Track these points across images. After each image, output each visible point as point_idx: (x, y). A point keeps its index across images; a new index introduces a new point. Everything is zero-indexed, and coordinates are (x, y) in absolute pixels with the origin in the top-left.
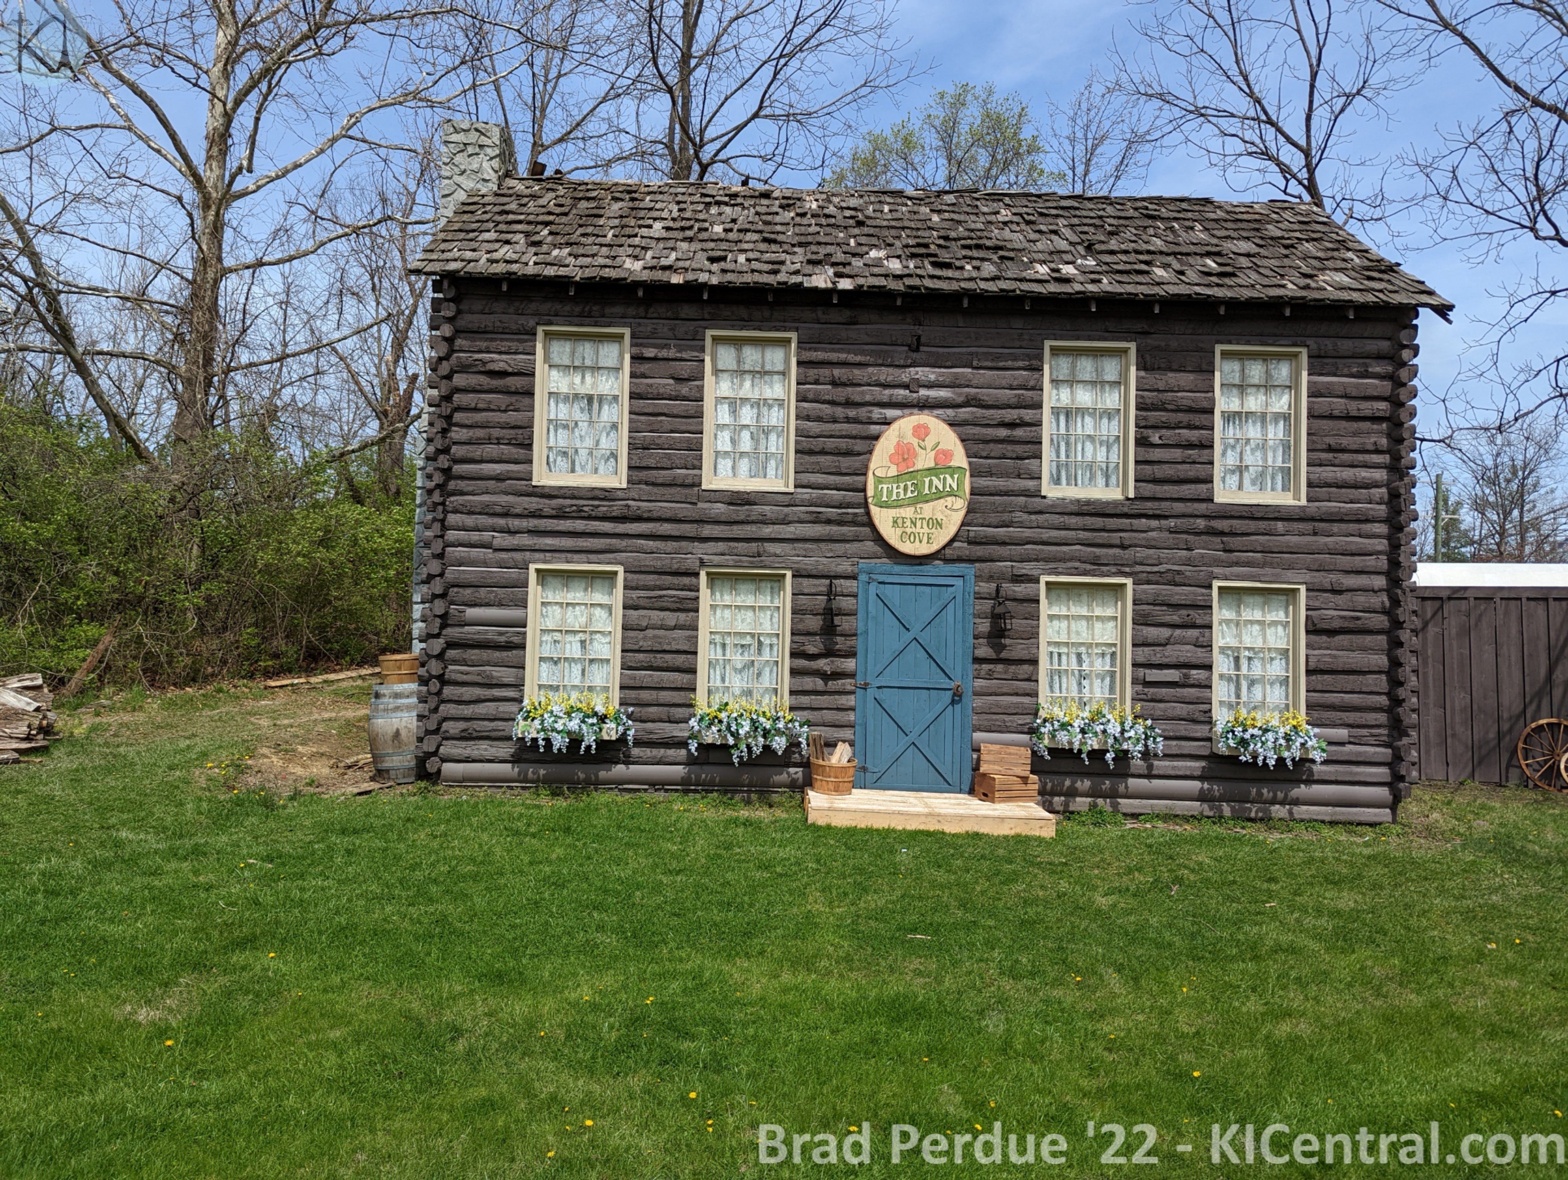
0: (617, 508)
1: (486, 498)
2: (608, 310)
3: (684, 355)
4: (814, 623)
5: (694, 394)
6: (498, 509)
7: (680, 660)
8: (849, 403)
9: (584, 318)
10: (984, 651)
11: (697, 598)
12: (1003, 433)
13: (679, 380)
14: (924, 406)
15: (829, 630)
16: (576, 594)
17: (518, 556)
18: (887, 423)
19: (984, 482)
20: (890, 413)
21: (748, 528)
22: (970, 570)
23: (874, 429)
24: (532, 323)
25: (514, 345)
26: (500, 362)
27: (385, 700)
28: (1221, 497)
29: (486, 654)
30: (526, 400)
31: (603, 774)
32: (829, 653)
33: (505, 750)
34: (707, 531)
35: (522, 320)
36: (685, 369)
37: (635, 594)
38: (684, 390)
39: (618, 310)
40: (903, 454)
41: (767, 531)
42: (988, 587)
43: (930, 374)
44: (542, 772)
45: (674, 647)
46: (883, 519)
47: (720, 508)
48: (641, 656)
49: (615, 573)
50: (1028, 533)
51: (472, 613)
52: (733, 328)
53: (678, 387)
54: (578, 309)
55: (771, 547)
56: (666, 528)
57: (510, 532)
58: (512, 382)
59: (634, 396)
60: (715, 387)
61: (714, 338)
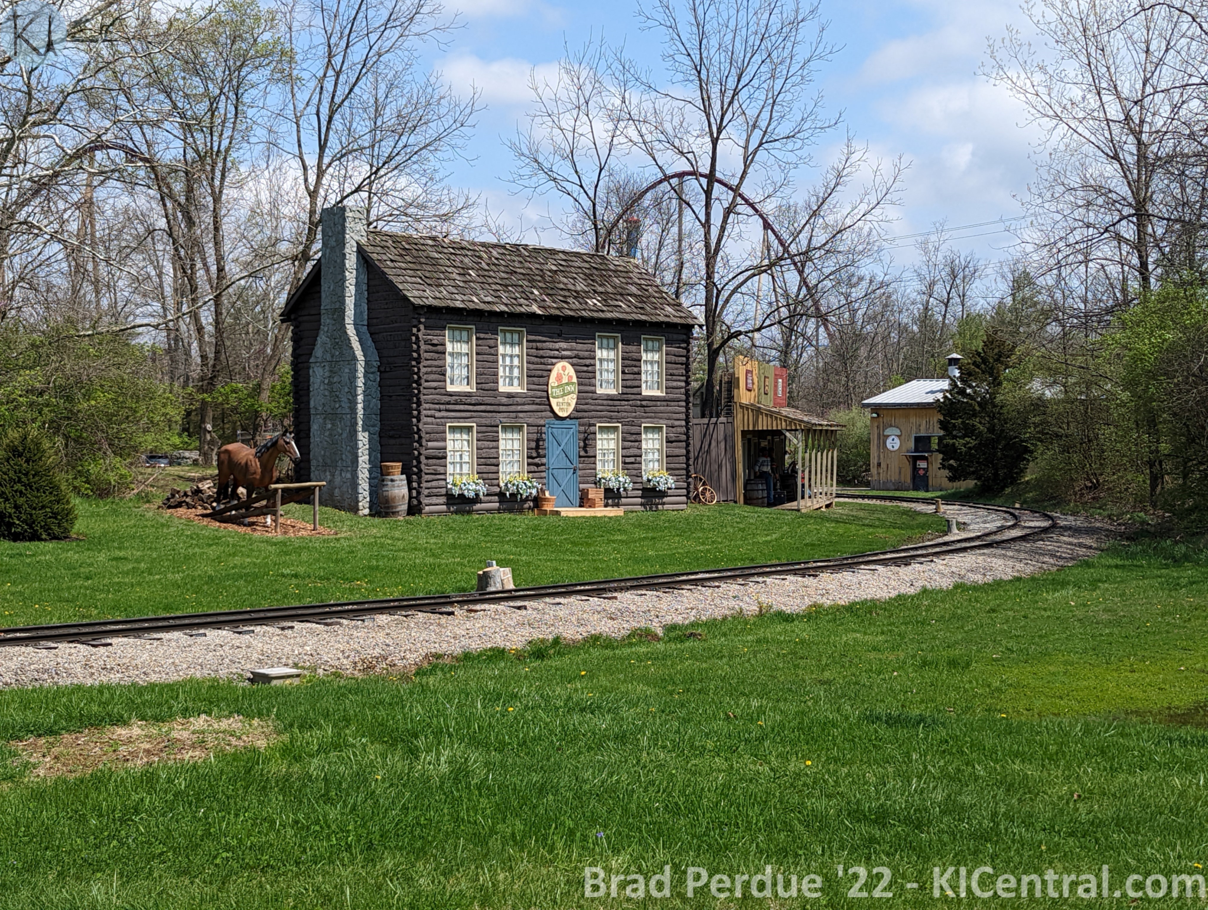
0: (473, 400)
1: (432, 396)
2: (468, 320)
3: (492, 337)
4: (533, 445)
5: (495, 353)
6: (436, 401)
7: (494, 461)
8: (542, 357)
10: (582, 453)
11: (498, 436)
12: (585, 368)
13: (490, 347)
14: (563, 358)
15: (537, 447)
16: (458, 436)
17: (442, 420)
18: (553, 364)
19: (582, 388)
20: (554, 361)
21: (513, 407)
22: (576, 422)
23: (549, 367)
24: (445, 323)
25: (439, 333)
26: (435, 340)
28: (645, 393)
29: (435, 461)
30: (443, 356)
32: (539, 456)
33: (444, 500)
34: (502, 408)
35: (441, 322)
36: (491, 343)
37: (480, 435)
38: (492, 351)
39: (471, 319)
40: (559, 378)
41: (519, 408)
42: (582, 429)
43: (563, 345)
44: (455, 508)
45: (492, 456)
47: (504, 400)
48: (483, 460)
49: (473, 427)
50: (593, 407)
51: (431, 444)
52: (506, 326)
53: (490, 350)
54: (459, 319)
55: (521, 415)
56: (489, 408)
57: (440, 411)
58: (439, 348)
59: (477, 354)
60: (501, 349)
61: (501, 330)
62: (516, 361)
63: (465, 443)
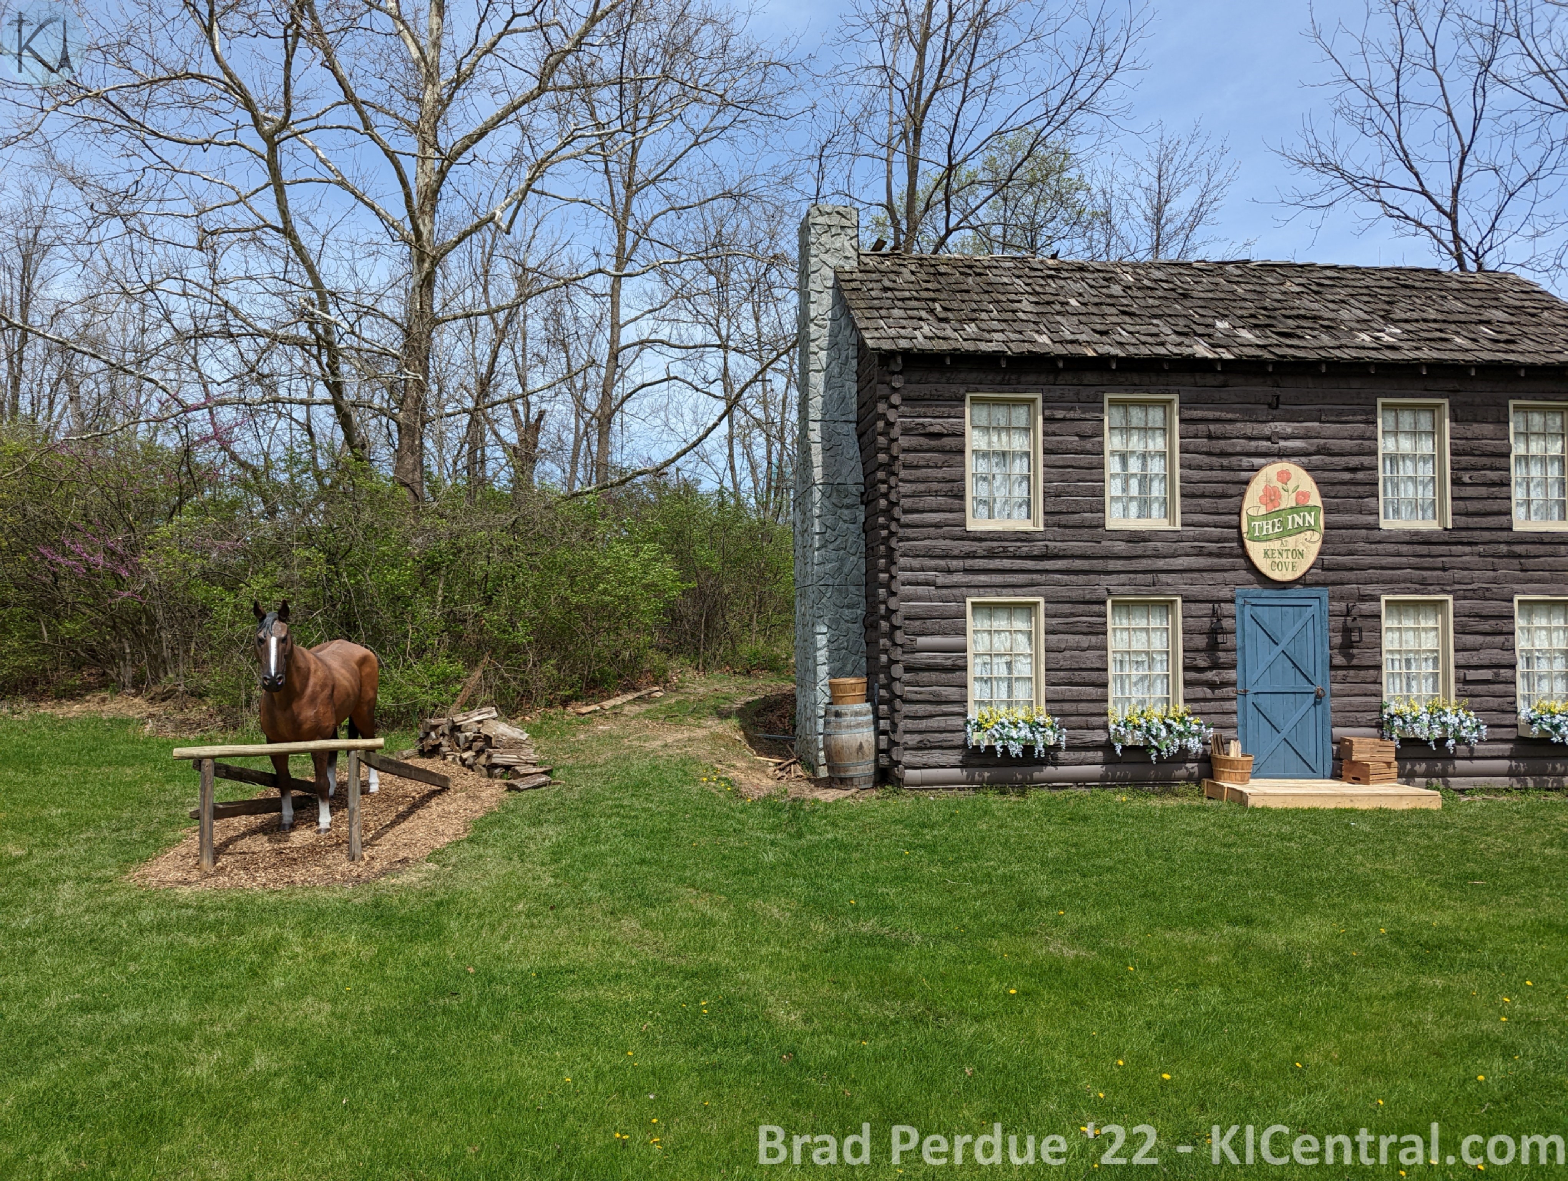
0: (1037, 548)
1: (927, 543)
2: (1023, 379)
3: (1088, 416)
4: (1201, 641)
5: (1097, 448)
6: (938, 552)
7: (1094, 675)
8: (1223, 454)
9: (1003, 385)
10: (1339, 660)
11: (1105, 624)
12: (1347, 476)
13: (1082, 437)
14: (1282, 455)
15: (1213, 647)
16: (1000, 623)
17: (956, 591)
18: (1255, 469)
19: (1334, 518)
20: (1257, 461)
21: (1145, 561)
22: (1324, 592)
23: (1244, 475)
24: (962, 391)
25: (946, 410)
26: (937, 425)
27: (848, 718)
28: (1521, 526)
29: (934, 676)
30: (958, 458)
31: (1036, 775)
32: (1216, 666)
33: (955, 757)
34: (1113, 565)
35: (954, 388)
36: (1087, 427)
37: (1054, 621)
38: (1088, 445)
39: (1032, 378)
40: (1270, 496)
41: (1161, 564)
42: (1341, 606)
43: (1287, 428)
44: (986, 775)
45: (1089, 665)
46: (1256, 551)
47: (1120, 547)
48: (1061, 674)
49: (1036, 604)
50: (1369, 560)
51: (922, 641)
52: (1126, 391)
53: (1083, 443)
54: (999, 378)
55: (1165, 578)
56: (1078, 564)
57: (949, 571)
58: (947, 442)
59: (1046, 452)
60: (1113, 442)
61: (1111, 401)
62: (1156, 466)
63: (1022, 639)
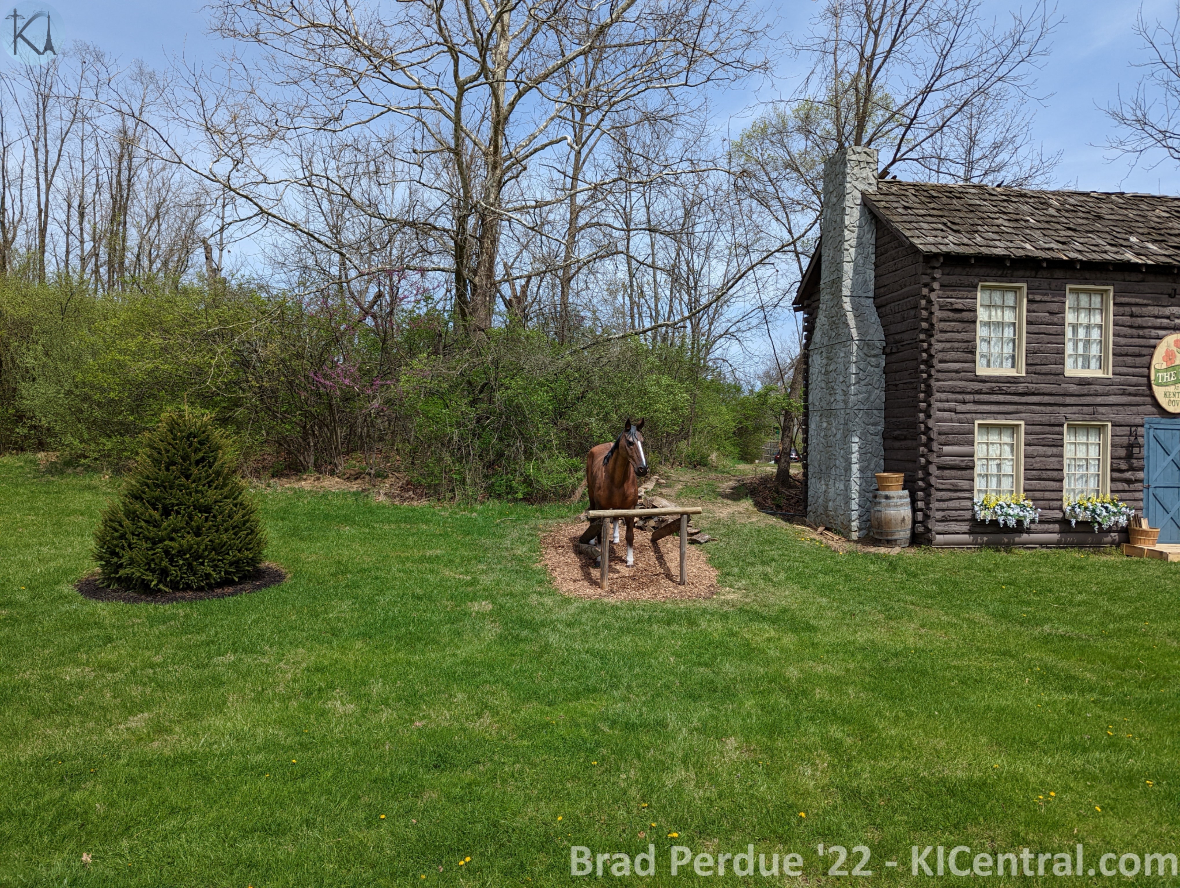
0: (1021, 388)
1: (950, 383)
2: (1015, 273)
3: (1055, 299)
4: (1122, 452)
5: (1061, 321)
6: (958, 389)
7: (1055, 474)
8: (1139, 327)
9: (1002, 277)
11: (1062, 439)
13: (1051, 313)
15: (1129, 456)
16: (994, 438)
17: (969, 416)
18: (1160, 338)
20: (1161, 332)
21: (1088, 398)
23: (1152, 341)
24: (976, 281)
25: (965, 294)
26: (959, 304)
27: (895, 500)
29: (953, 473)
30: (972, 326)
31: (1017, 539)
32: (1132, 468)
33: (965, 527)
34: (1069, 400)
35: (971, 279)
36: (1054, 307)
37: (1030, 437)
38: (1055, 319)
39: (1021, 273)
40: (1170, 356)
41: (1099, 400)
44: (985, 539)
45: (1051, 467)
46: (1159, 393)
47: (1073, 388)
48: (1034, 472)
49: (1018, 426)
51: (947, 449)
52: (1080, 284)
53: (1052, 317)
54: (1000, 273)
55: (1101, 409)
56: (1046, 399)
57: (964, 402)
58: (965, 315)
59: (1029, 323)
60: (1070, 317)
61: (1070, 289)
62: (1095, 334)
63: (1007, 449)
